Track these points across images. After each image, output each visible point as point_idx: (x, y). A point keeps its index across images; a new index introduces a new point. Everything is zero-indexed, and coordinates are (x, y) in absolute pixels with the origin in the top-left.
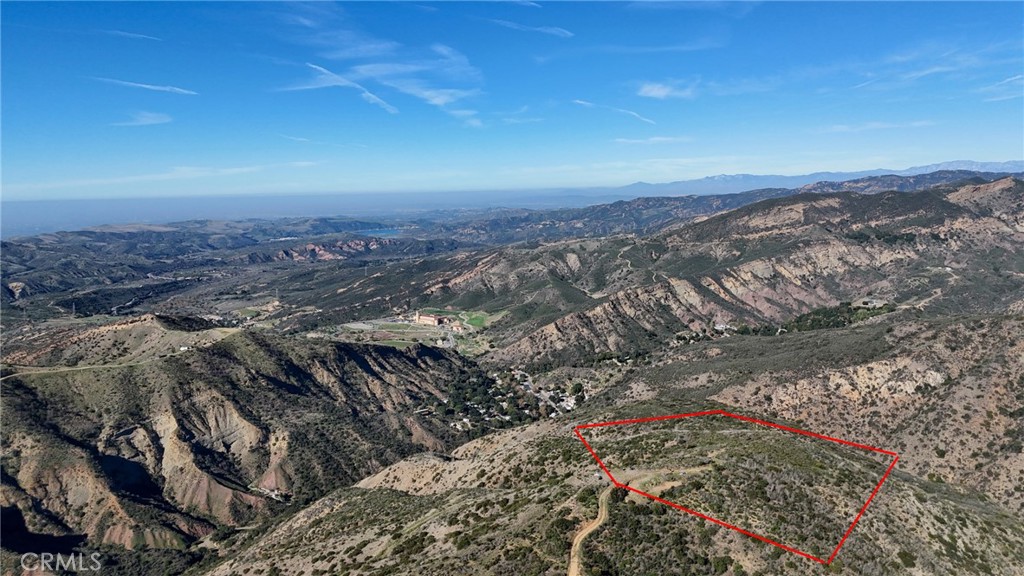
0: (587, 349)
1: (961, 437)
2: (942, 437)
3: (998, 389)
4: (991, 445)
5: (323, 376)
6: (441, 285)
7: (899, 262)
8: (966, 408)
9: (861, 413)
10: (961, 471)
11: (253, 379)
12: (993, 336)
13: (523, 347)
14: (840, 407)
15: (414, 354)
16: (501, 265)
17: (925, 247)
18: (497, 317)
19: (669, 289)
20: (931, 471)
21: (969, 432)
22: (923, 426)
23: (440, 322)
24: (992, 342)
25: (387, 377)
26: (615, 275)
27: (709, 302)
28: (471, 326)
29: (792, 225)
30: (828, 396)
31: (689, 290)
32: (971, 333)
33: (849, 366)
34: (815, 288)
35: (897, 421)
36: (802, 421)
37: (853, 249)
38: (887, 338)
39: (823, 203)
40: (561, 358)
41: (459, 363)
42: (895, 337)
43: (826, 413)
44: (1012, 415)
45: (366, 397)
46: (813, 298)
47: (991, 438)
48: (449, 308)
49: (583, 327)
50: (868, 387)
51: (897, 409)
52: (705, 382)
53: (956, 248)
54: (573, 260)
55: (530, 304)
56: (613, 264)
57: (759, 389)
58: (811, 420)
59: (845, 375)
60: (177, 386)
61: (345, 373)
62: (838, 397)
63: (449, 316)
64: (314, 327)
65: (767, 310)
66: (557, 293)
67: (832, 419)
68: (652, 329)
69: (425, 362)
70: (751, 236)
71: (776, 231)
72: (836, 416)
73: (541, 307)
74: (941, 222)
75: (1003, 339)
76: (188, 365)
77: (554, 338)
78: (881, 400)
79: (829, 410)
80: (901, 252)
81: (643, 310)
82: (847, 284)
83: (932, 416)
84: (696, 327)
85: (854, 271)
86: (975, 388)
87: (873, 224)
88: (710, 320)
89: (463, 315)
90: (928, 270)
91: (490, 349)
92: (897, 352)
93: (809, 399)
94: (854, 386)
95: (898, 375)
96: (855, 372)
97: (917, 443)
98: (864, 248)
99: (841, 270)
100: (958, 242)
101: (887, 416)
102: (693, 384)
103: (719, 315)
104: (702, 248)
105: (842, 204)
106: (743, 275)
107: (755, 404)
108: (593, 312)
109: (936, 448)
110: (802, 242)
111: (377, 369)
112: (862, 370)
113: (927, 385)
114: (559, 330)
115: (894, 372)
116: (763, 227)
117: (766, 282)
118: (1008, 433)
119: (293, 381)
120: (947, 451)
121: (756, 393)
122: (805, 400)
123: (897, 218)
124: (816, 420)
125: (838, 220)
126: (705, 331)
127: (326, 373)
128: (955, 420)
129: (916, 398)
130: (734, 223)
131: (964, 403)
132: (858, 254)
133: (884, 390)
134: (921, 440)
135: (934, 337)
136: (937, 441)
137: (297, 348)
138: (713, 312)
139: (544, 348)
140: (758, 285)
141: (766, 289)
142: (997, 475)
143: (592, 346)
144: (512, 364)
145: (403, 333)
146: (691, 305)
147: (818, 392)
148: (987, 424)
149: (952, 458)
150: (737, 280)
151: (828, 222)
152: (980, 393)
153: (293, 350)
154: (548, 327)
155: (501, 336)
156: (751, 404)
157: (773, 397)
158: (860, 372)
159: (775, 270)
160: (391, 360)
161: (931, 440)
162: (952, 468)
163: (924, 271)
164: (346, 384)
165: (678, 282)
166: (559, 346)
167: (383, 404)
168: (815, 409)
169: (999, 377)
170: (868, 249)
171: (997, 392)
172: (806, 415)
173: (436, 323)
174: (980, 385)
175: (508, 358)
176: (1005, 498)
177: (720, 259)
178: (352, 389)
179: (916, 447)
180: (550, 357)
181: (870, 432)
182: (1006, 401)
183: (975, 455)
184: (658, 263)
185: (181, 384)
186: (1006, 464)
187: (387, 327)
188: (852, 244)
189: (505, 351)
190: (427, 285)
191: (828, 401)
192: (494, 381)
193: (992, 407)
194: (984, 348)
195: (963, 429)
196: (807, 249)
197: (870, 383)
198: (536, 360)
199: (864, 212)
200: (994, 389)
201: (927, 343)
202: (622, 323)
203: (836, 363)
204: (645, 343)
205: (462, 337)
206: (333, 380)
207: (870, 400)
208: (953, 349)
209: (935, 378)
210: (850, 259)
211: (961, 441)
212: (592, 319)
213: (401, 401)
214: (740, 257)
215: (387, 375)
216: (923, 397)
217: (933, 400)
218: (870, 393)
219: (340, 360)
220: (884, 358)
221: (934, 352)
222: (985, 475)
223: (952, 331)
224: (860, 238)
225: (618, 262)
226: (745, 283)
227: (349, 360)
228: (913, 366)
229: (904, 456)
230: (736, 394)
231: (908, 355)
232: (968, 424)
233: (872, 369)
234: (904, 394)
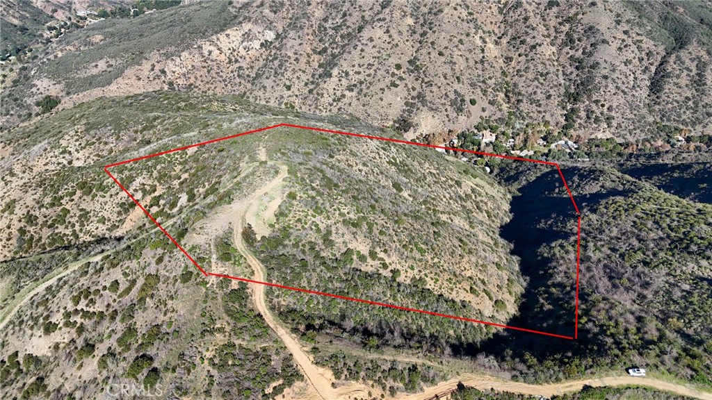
1: (297, 74)
2: (286, 77)
3: (309, 37)
4: (313, 76)
8: (296, 54)
9: (230, 69)
10: (301, 97)
14: (215, 68)
20: (285, 101)
21: (300, 70)
22: (273, 71)
30: (205, 61)
33: (212, 35)
35: (255, 70)
36: (192, 84)
38: (232, 10)
42: (236, 7)
43: (207, 75)
44: (320, 53)
47: (312, 71)
50: (230, 49)
51: (253, 62)
52: (105, 68)
57: (153, 66)
58: (199, 82)
59: (212, 43)
62: (212, 61)
67: (212, 78)
68: (21, 24)
72: (215, 75)
79: (209, 72)
83: (277, 63)
84: (61, 16)
86: (297, 38)
88: (70, 8)
92: (241, 19)
93: (193, 66)
94: (220, 50)
95: (247, 36)
96: (218, 39)
97: (273, 84)
101: (248, 69)
102: (95, 71)
107: (154, 79)
109: (285, 85)
112: (222, 37)
113: (266, 41)
115: (243, 35)
118: (320, 66)
120: (291, 85)
121: (153, 70)
124: (202, 81)
128: (291, 63)
129: (262, 52)
131: (293, 50)
133: (241, 49)
134: (275, 81)
135: (261, 5)
136: (284, 80)
142: (322, 94)
147: (197, 60)
148: (308, 62)
149: (295, 89)
152: (300, 42)
156: (151, 79)
157: (166, 69)
158: (221, 39)
161: (280, 80)
162: (297, 96)
168: (199, 74)
169: (308, 28)
171: (309, 39)
172: (194, 79)
174: (299, 36)
176: (329, 108)
179: (273, 87)
181: (240, 83)
182: (315, 45)
183: (306, 84)
186: (325, 86)
191: (206, 65)
193: (309, 50)
194: (293, 9)
195: (297, 69)
197: (230, 46)
200: (307, 38)
201: (259, 10)
203: (203, 34)
207: (234, 60)
209: (270, 36)
211: (297, 77)
216: (267, 50)
217: (273, 52)
218: (231, 53)
220: (233, 25)
221: (264, 16)
222: (316, 96)
228: (256, 29)
229: (267, 95)
230: (138, 73)
231: (249, 21)
232: (298, 65)
233: (229, 35)
234: (254, 50)
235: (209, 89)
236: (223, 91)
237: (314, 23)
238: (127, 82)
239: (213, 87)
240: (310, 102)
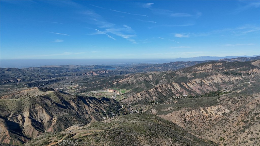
0: (147, 100)
1: (230, 127)
2: (225, 127)
3: (242, 115)
4: (238, 130)
5: (73, 104)
6: (116, 82)
7: (236, 80)
8: (233, 120)
9: (208, 119)
10: (229, 137)
11: (52, 104)
12: (244, 100)
13: (131, 99)
14: (202, 118)
15: (100, 99)
16: (133, 78)
17: (244, 76)
18: (129, 91)
19: (172, 85)
20: (221, 136)
21: (233, 126)
22: (221, 124)
23: (114, 91)
24: (244, 102)
25: (91, 105)
26: (161, 81)
27: (182, 89)
28: (121, 93)
29: (209, 70)
30: (200, 115)
31: (177, 85)
32: (239, 99)
33: (206, 107)
34: (213, 86)
35: (216, 122)
36: (192, 121)
37: (224, 76)
38: (218, 100)
39: (217, 64)
40: (140, 102)
41: (113, 102)
42: (220, 100)
43: (199, 119)
44: (245, 122)
45: (83, 110)
46: (211, 89)
47: (239, 128)
48: (118, 88)
49: (147, 94)
50: (210, 113)
51: (217, 119)
52: (169, 110)
53: (253, 77)
54: (151, 77)
55: (137, 88)
56: (161, 78)
57: (182, 112)
58: (195, 121)
59: (205, 109)
60: (31, 105)
61: (79, 103)
62: (202, 115)
63: (117, 90)
64: (84, 92)
65: (198, 92)
66: (145, 85)
67: (200, 121)
68: (166, 95)
69: (103, 102)
70: (197, 72)
71: (204, 71)
72: (201, 120)
73: (140, 89)
74: (249, 70)
75: (246, 101)
76: (36, 100)
77: (139, 97)
78: (213, 116)
79: (200, 118)
80: (238, 77)
81: (164, 90)
82: (221, 85)
83: (224, 121)
84: (178, 95)
85: (224, 82)
87: (231, 70)
88: (182, 94)
89: (121, 90)
90: (244, 82)
91: (123, 99)
92: (219, 104)
93: (195, 115)
94: (207, 112)
95: (218, 110)
96: (208, 109)
97: (219, 128)
98: (228, 76)
99: (220, 82)
100: (254, 75)
101: (214, 121)
102: (166, 110)
103: (185, 92)
104: (185, 75)
105: (223, 64)
106: (193, 82)
107: (180, 116)
108: (150, 90)
109: (224, 130)
110: (210, 74)
111: (88, 103)
112: (209, 108)
113: (225, 113)
114: (141, 95)
115: (218, 109)
116: (201, 70)
117: (199, 84)
118: (243, 127)
119: (64, 105)
120: (226, 131)
121: (181, 113)
122: (194, 115)
123: (237, 69)
124: (196, 121)
125: (221, 68)
126: (180, 96)
127: (74, 103)
128: (229, 123)
129: (222, 116)
130: (193, 69)
131: (232, 118)
132: (226, 78)
133: (214, 114)
134: (220, 128)
135: (229, 100)
136: (224, 128)
137: (67, 97)
138: (183, 91)
139: (137, 99)
140: (197, 85)
141: (199, 86)
142: (238, 138)
143: (149, 99)
144: (128, 103)
145: (104, 94)
146: (177, 90)
147: (197, 114)
148: (238, 124)
149: (227, 133)
150: (191, 83)
151: (218, 69)
152: (237, 115)
153: (66, 97)
154: (138, 94)
155: (127, 96)
156: (179, 116)
157: (185, 114)
158: (209, 109)
159: (202, 81)
160: (93, 101)
162: (227, 136)
163: (242, 83)
164: (79, 106)
165: (175, 83)
166: (140, 99)
167: (88, 112)
168: (196, 118)
169: (243, 112)
170: (229, 76)
171: (242, 116)
172: (193, 119)
173: (113, 92)
174: (237, 114)
175: (127, 101)
177: (189, 78)
178: (80, 108)
179: (219, 130)
180: (137, 102)
181: (209, 125)
182: (244, 118)
183: (234, 132)
184: (173, 78)
185: (32, 104)
186: (240, 135)
187: (101, 92)
188: (224, 75)
189: (127, 99)
190: (113, 82)
191: (200, 116)
192: (121, 107)
193: (240, 120)
194: (241, 104)
195: (231, 125)
196: (211, 76)
197: (211, 112)
198: (134, 102)
199: (229, 67)
200: (241, 115)
201: (227, 102)
202: (158, 93)
203: (203, 106)
204: (163, 99)
205: (118, 96)
206: (75, 105)
207: (210, 116)
208: (233, 104)
209: (227, 111)
210: (223, 79)
211: (230, 128)
212: (150, 92)
213: (93, 111)
214: (194, 77)
215: (91, 104)
216: (224, 116)
217: (226, 117)
218: (211, 114)
219: (78, 100)
220: (215, 105)
221: (228, 104)
222: (235, 138)
223: (234, 99)
224: (227, 74)
225: (162, 78)
226: (193, 84)
227: (81, 100)
228: (222, 108)
229: (216, 132)
230: (176, 113)
231: (222, 105)
232: (233, 124)
233: (212, 108)
234: (218, 115)
235: (197, 124)
236: (202, 126)
237: (247, 110)
238: (172, 115)
239: (199, 124)
240: (231, 140)
